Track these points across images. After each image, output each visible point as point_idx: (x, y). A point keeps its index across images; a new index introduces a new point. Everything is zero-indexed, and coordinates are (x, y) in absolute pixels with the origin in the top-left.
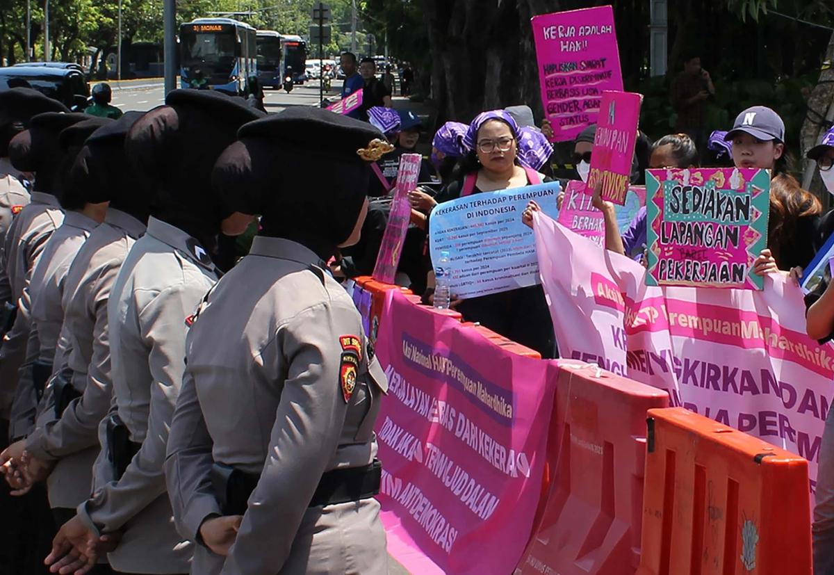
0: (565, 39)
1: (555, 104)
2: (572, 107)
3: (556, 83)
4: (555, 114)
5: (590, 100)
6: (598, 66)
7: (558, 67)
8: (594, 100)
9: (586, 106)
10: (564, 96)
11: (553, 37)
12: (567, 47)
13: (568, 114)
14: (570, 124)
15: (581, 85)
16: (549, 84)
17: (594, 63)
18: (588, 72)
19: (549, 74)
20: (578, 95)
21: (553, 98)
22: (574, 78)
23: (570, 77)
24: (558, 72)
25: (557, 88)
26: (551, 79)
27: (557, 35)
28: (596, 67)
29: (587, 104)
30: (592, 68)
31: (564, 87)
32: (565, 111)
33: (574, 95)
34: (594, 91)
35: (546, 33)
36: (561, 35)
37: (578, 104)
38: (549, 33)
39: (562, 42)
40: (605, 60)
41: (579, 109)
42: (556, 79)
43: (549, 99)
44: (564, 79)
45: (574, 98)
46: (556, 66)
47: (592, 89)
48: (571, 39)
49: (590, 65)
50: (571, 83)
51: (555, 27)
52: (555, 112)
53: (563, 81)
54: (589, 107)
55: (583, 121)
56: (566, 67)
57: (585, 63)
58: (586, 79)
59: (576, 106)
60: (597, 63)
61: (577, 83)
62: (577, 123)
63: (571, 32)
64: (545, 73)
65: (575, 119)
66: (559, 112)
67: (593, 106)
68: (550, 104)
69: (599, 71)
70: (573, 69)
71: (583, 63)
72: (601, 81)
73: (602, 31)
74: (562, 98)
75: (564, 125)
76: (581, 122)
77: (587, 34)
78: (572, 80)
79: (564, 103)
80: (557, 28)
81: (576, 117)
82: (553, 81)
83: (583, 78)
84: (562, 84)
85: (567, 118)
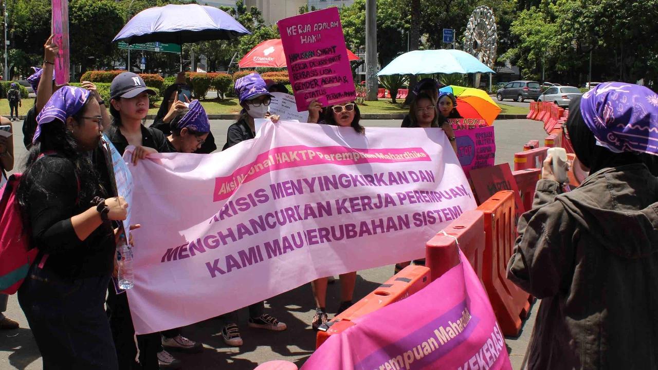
0: (303, 35)
1: (300, 83)
2: (313, 85)
3: (299, 68)
4: (301, 91)
5: (326, 78)
6: (330, 52)
7: (300, 56)
8: (330, 78)
9: (323, 83)
10: (307, 76)
11: (294, 34)
12: (305, 40)
13: (310, 90)
14: (312, 97)
15: (318, 67)
16: (294, 69)
17: (327, 50)
18: (323, 57)
19: (294, 61)
20: (317, 75)
21: (298, 79)
22: (313, 63)
23: (310, 62)
24: (300, 59)
25: (301, 71)
26: (296, 65)
27: (297, 32)
28: (329, 53)
29: (324, 81)
30: (326, 54)
31: (305, 70)
32: (308, 88)
33: (314, 75)
34: (329, 71)
35: (289, 31)
36: (300, 31)
37: (317, 82)
38: (291, 31)
39: (301, 37)
40: (335, 47)
41: (318, 85)
42: (299, 64)
43: (295, 80)
44: (305, 64)
45: (313, 78)
46: (298, 56)
47: (327, 70)
48: (309, 34)
49: (324, 52)
50: (311, 67)
51: (295, 26)
52: (301, 89)
53: (305, 65)
54: (326, 83)
55: (322, 94)
56: (306, 55)
57: (320, 51)
58: (321, 62)
59: (316, 84)
60: (330, 50)
61: (315, 66)
62: (318, 96)
63: (308, 28)
64: (291, 61)
65: (316, 93)
66: (303, 89)
67: (329, 83)
68: (296, 83)
69: (331, 56)
70: (312, 56)
71: (319, 51)
72: (333, 63)
73: (331, 26)
74: (305, 78)
75: (308, 98)
76: (320, 95)
77: (320, 29)
78: (312, 64)
79: (306, 82)
80: (297, 26)
81: (316, 91)
82: (297, 66)
83: (319, 62)
84: (304, 68)
85: (310, 93)
